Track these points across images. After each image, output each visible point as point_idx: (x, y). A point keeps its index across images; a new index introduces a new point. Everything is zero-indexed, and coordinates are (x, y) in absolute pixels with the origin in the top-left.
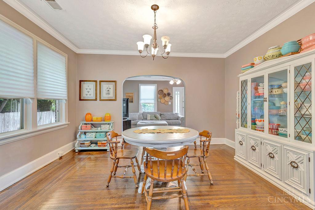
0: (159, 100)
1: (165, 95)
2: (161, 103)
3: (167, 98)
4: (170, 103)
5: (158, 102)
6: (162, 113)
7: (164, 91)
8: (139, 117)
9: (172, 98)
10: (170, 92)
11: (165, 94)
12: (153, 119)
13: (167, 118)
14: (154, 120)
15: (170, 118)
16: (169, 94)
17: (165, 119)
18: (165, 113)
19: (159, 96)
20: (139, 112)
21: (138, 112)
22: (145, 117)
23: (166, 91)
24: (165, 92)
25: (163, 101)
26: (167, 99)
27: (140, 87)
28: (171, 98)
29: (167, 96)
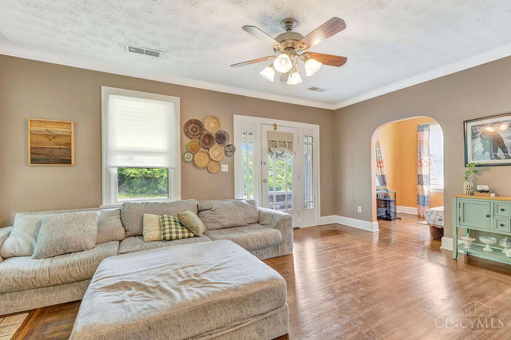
0: (189, 156)
1: (208, 140)
2: (195, 166)
3: (216, 151)
4: (225, 168)
5: (187, 162)
6: (204, 204)
7: (206, 126)
8: (99, 231)
9: (233, 151)
10: (224, 128)
11: (209, 136)
12: (174, 235)
13: (227, 223)
14: (177, 238)
15: (233, 222)
16: (221, 138)
17: (220, 227)
18: (215, 204)
19: (187, 140)
20: (105, 203)
21: (97, 205)
22: (134, 228)
23: (212, 125)
24: (211, 127)
25: (201, 158)
26: (216, 153)
27: (107, 102)
28: (230, 151)
29: (216, 144)
